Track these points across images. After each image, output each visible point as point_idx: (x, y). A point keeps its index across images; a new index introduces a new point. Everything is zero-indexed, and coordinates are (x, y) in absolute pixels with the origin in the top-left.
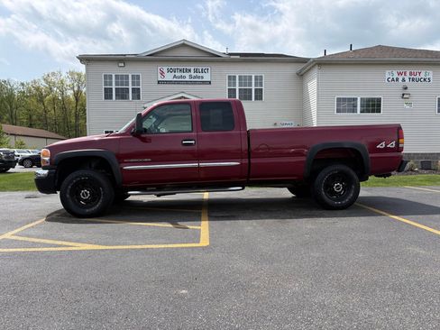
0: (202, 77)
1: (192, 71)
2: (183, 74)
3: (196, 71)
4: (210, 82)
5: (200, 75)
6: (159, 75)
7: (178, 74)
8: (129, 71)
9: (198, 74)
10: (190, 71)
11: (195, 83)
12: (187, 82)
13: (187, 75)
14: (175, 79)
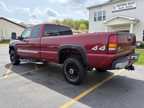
0: (132, 6)
1: (127, 4)
2: (123, 6)
3: (129, 4)
4: (135, 8)
5: (131, 5)
6: (113, 9)
7: (121, 7)
8: (102, 9)
9: (130, 5)
10: (126, 4)
11: (128, 9)
12: (124, 10)
13: (125, 6)
14: (119, 9)
